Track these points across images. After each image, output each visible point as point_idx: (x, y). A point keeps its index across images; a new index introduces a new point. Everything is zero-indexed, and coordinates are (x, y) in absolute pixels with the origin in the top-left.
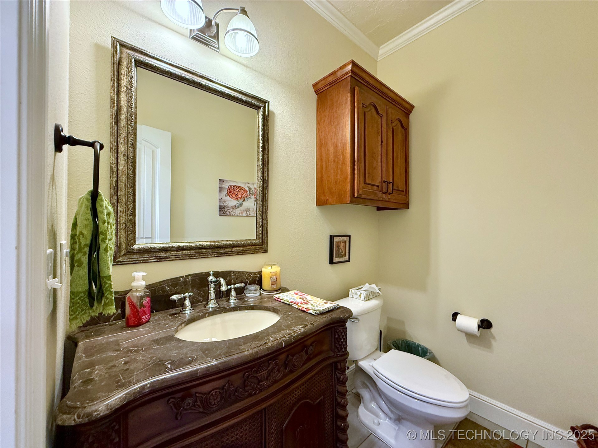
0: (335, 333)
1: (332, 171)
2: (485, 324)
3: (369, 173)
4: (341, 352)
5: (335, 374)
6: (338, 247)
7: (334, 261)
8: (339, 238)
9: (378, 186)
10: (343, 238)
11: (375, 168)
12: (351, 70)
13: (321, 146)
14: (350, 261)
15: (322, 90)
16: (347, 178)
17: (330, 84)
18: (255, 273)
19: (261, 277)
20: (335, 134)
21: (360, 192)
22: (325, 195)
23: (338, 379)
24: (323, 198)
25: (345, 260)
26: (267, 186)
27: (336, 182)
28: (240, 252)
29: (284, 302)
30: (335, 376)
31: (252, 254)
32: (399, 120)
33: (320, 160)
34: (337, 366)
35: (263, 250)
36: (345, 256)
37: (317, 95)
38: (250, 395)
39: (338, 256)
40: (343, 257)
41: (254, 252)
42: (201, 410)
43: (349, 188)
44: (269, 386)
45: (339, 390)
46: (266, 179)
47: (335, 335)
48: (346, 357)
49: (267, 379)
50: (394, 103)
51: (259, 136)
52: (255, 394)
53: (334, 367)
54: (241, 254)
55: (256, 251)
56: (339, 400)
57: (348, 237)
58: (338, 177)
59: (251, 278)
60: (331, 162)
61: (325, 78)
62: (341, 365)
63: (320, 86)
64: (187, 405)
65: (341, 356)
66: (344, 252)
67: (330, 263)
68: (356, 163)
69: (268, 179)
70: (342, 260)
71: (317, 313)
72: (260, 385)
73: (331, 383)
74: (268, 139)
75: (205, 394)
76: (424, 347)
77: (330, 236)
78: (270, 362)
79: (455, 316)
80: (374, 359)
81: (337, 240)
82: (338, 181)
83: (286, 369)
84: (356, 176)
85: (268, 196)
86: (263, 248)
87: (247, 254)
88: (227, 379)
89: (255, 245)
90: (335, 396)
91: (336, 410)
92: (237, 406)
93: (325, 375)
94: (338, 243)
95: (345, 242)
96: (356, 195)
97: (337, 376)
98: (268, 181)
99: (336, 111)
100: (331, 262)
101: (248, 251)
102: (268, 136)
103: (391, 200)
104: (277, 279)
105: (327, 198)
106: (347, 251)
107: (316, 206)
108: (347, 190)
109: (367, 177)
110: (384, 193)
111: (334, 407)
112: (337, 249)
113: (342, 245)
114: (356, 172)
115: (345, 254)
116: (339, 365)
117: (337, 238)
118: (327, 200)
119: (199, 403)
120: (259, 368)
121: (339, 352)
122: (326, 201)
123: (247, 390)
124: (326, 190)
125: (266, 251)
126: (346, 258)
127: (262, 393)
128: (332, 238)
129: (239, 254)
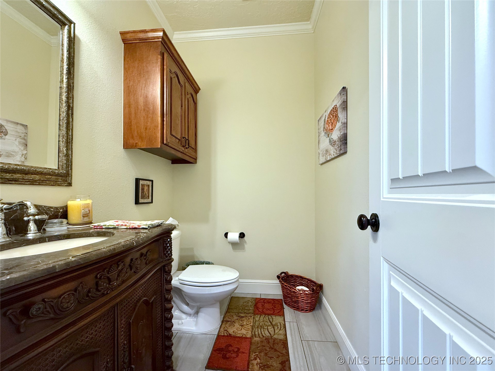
0: (163, 242)
1: (142, 118)
2: (242, 235)
3: (174, 127)
4: (168, 257)
5: (164, 276)
6: (143, 189)
7: (140, 202)
8: (144, 181)
9: (179, 140)
10: (147, 182)
11: (177, 124)
12: (162, 37)
13: (129, 93)
14: (152, 203)
15: (130, 42)
16: (158, 126)
17: (140, 40)
18: (57, 208)
19: (67, 211)
20: (145, 86)
21: (168, 141)
22: (134, 140)
23: (166, 280)
24: (131, 141)
25: (149, 202)
26: (72, 114)
27: (146, 128)
28: (36, 181)
29: (108, 227)
30: (164, 277)
31: (52, 185)
32: (191, 95)
33: (127, 106)
34: (165, 269)
35: (67, 183)
36: (149, 198)
37: (124, 44)
38: (103, 295)
39: (143, 197)
40: (146, 199)
41: (55, 184)
42: (52, 316)
43: (159, 135)
44: (119, 286)
45: (167, 288)
46: (71, 106)
47: (164, 245)
48: (171, 261)
49: (117, 279)
50: (188, 80)
51: (63, 55)
52: (107, 293)
53: (163, 270)
54: (37, 183)
55: (58, 183)
56: (167, 296)
57: (151, 182)
58: (149, 123)
59: (51, 213)
60: (141, 110)
61: (134, 32)
62: (168, 268)
63: (128, 36)
64: (37, 311)
65: (168, 260)
66: (147, 195)
67: (136, 204)
68: (165, 116)
69: (73, 106)
70: (146, 202)
71: (150, 227)
72: (111, 285)
73: (160, 284)
74: (73, 63)
75: (55, 299)
76: (208, 262)
77: (136, 179)
78: (119, 263)
79: (226, 235)
80: (177, 276)
81: (142, 183)
82: (149, 128)
83: (131, 270)
84: (165, 126)
85: (72, 125)
86: (66, 181)
87: (45, 185)
88: (80, 280)
89: (58, 175)
90: (164, 294)
91: (164, 305)
92: (90, 307)
93: (156, 278)
94: (143, 186)
95: (149, 186)
96: (165, 142)
97: (165, 277)
98: (72, 108)
99: (147, 67)
100: (137, 202)
101: (47, 182)
102: (73, 60)
103: (187, 154)
104: (89, 211)
105: (137, 142)
106: (150, 194)
107: (124, 148)
108: (158, 137)
109: (173, 129)
110: (183, 146)
111: (163, 303)
112: (142, 192)
113: (146, 188)
114: (165, 123)
115: (149, 196)
116: (166, 268)
117: (142, 181)
118: (136, 143)
119: (48, 309)
120: (110, 269)
121: (167, 258)
122: (134, 144)
123: (101, 290)
124: (136, 134)
125: (70, 185)
126: (150, 200)
127: (113, 292)
128: (137, 181)
129: (35, 183)
